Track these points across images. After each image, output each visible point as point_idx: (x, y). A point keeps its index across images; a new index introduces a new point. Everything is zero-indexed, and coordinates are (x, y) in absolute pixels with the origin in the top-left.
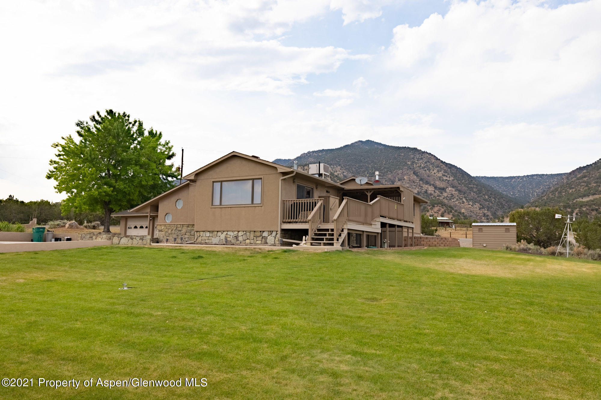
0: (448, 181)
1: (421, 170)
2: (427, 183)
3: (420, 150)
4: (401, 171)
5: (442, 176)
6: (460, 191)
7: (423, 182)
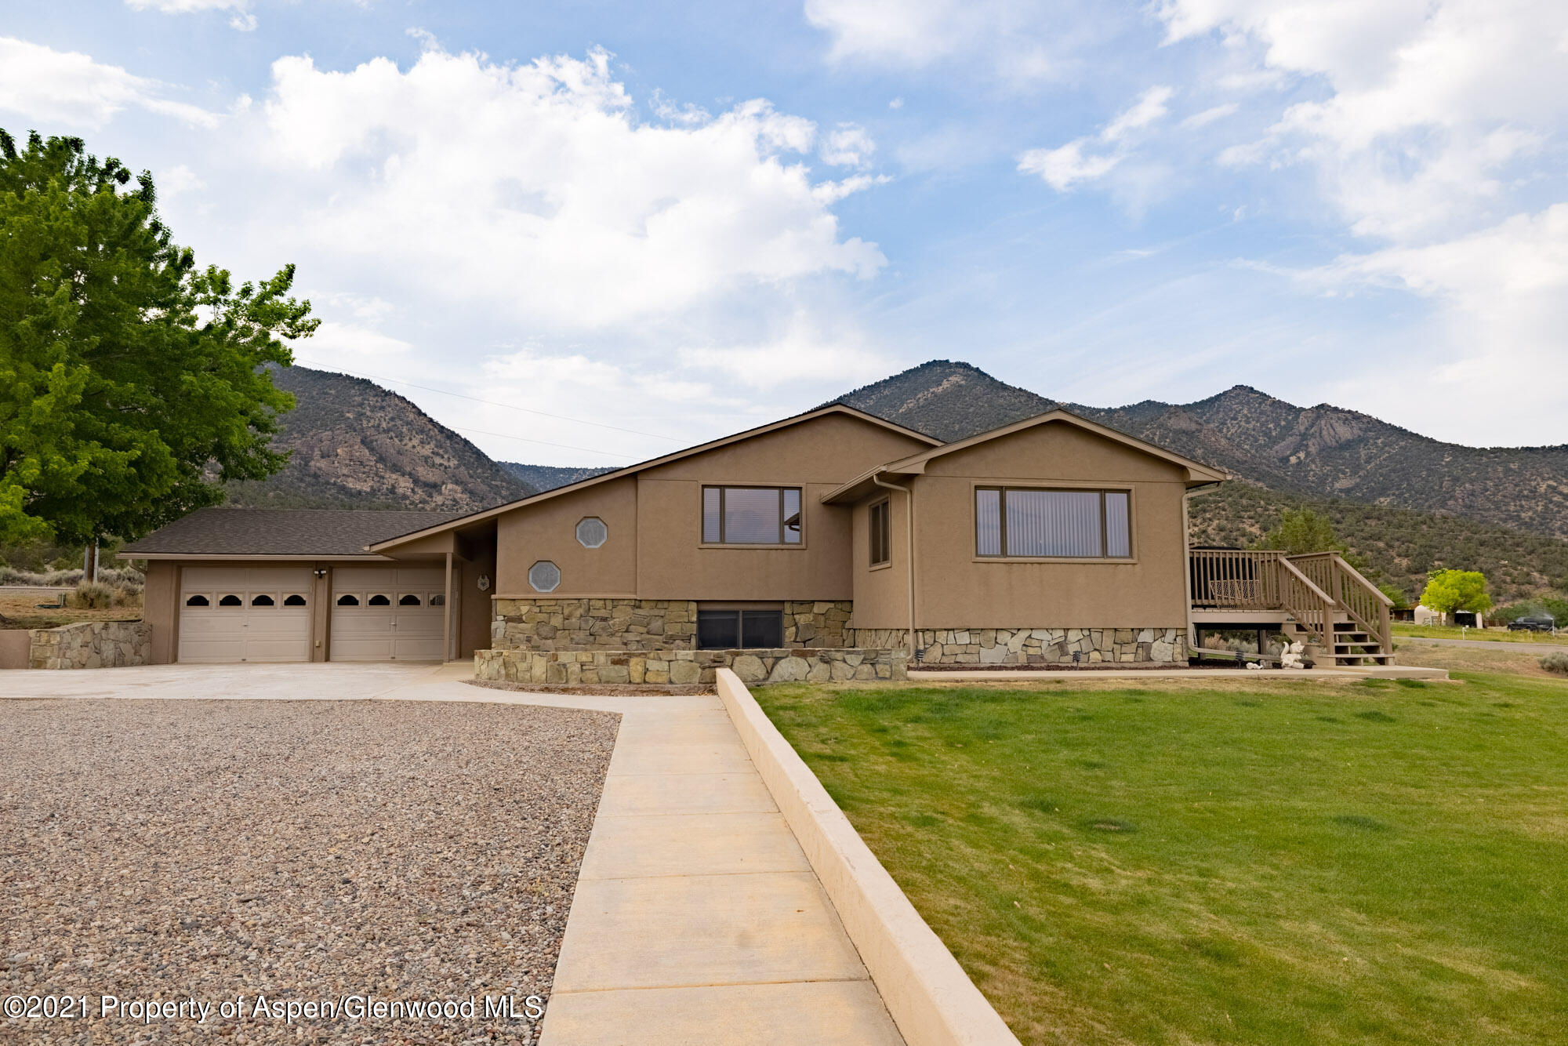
0: (446, 468)
1: (380, 436)
2: (396, 468)
3: (379, 387)
4: (330, 433)
5: (431, 455)
6: (471, 493)
7: (386, 466)
